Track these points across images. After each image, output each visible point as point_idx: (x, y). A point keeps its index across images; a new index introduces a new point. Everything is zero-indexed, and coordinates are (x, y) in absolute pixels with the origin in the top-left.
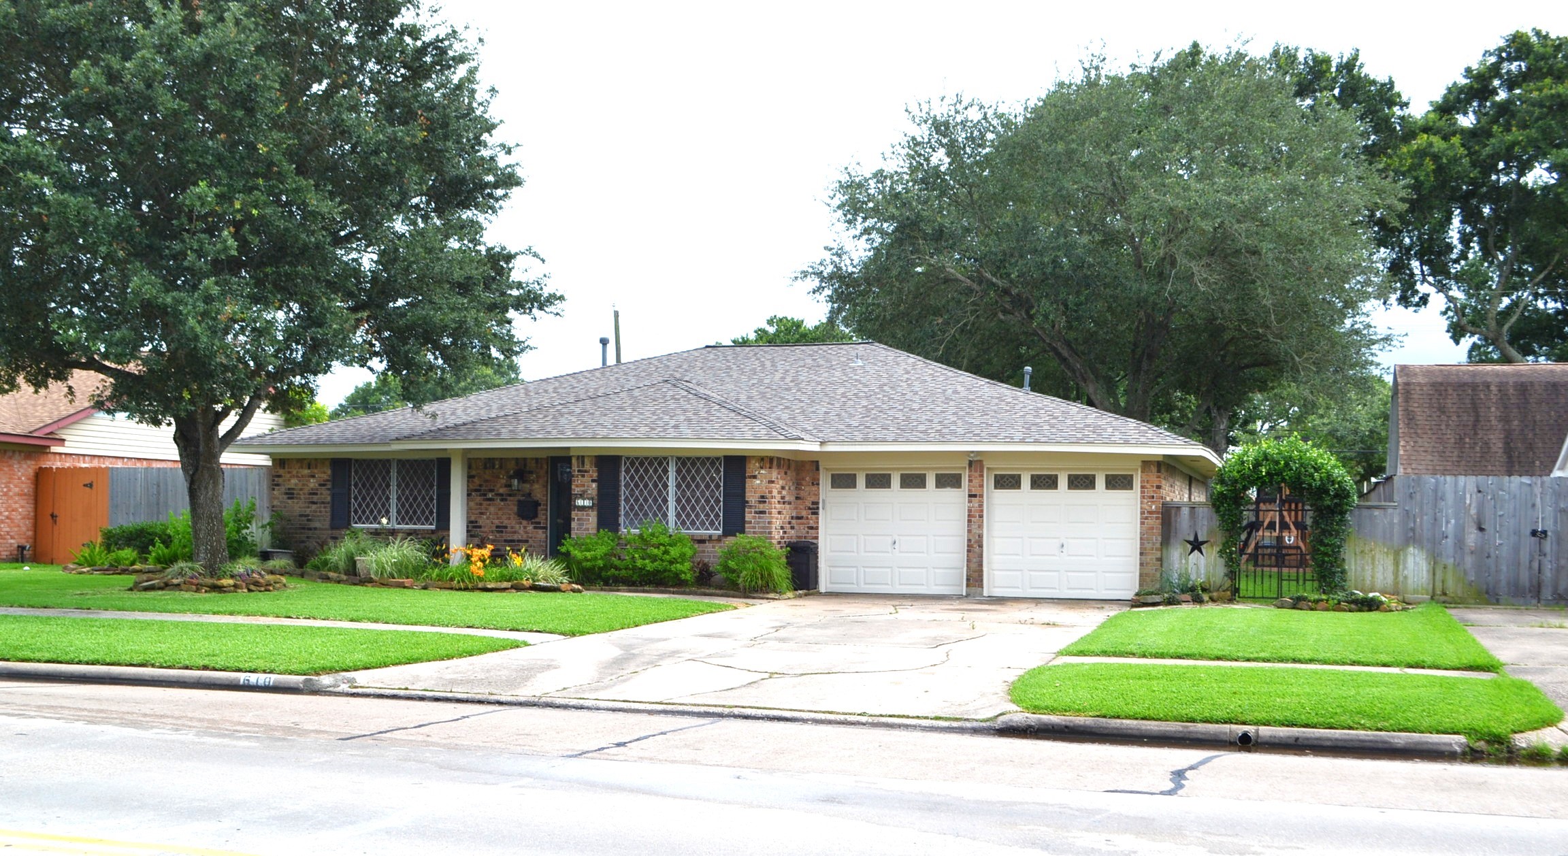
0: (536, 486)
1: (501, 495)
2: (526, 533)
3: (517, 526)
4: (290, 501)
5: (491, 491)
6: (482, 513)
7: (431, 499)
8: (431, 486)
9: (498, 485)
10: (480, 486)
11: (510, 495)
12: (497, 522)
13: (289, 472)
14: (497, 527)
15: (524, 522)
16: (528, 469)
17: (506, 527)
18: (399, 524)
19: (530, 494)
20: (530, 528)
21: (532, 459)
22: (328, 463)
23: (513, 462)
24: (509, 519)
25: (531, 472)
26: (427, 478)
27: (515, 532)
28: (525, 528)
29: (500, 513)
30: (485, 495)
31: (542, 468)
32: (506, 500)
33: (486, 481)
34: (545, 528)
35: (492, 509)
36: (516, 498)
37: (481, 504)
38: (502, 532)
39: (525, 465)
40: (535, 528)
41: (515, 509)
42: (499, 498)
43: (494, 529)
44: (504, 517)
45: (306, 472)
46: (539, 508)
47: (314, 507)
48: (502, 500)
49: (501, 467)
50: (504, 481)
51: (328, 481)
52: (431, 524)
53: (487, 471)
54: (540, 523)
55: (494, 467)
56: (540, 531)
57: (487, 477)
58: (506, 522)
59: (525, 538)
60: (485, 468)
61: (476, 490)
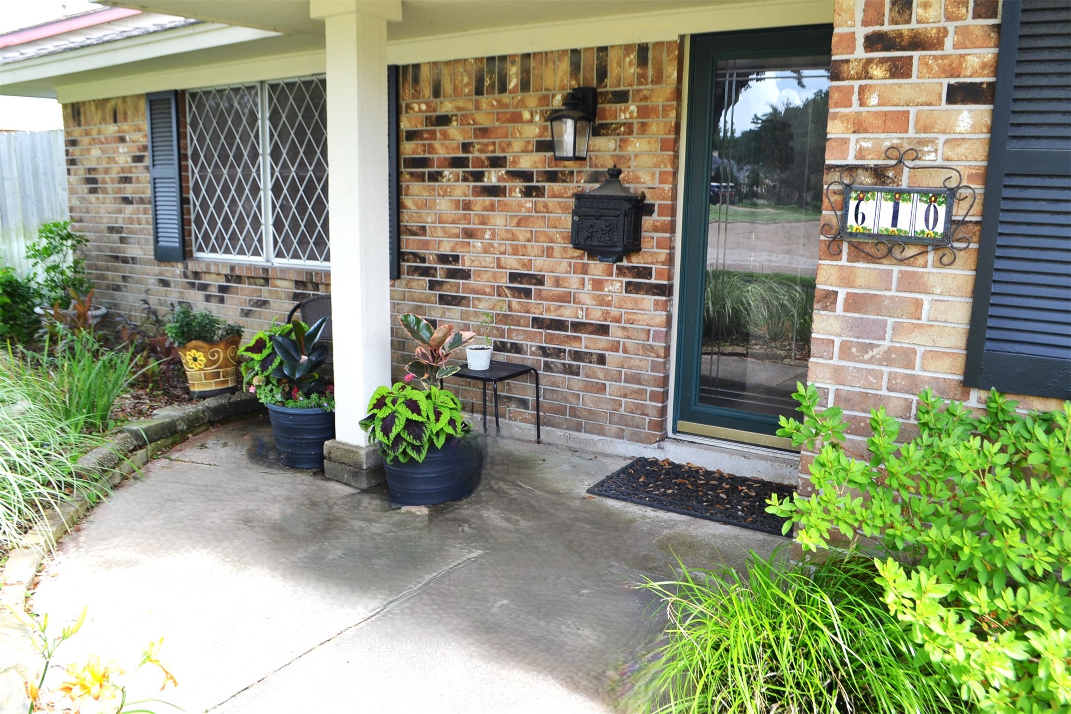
0: (637, 145)
1: (526, 176)
2: (602, 302)
3: (574, 280)
4: (92, 197)
5: (497, 162)
6: (469, 234)
9: (517, 146)
10: (466, 147)
11: (552, 177)
12: (513, 263)
13: (87, 133)
14: (513, 277)
15: (597, 268)
16: (610, 85)
17: (540, 281)
18: (279, 255)
19: (615, 173)
20: (615, 286)
21: (628, 48)
22: (143, 106)
23: (565, 66)
24: (549, 253)
25: (621, 97)
27: (566, 298)
28: (598, 285)
29: (522, 233)
30: (479, 176)
31: (658, 79)
32: (539, 192)
33: (483, 132)
34: (665, 290)
35: (499, 220)
36: (572, 187)
37: (467, 206)
38: (527, 293)
39: (602, 74)
40: (630, 287)
41: (567, 221)
42: (520, 185)
43: (505, 282)
44: (534, 248)
45: (111, 129)
46: (647, 221)
47: (129, 209)
48: (528, 192)
49: (525, 86)
50: (532, 132)
51: (145, 148)
53: (485, 101)
54: (646, 272)
55: (503, 89)
56: (648, 301)
57: (483, 120)
58: (539, 265)
59: (596, 317)
60: (479, 91)
61: (456, 163)
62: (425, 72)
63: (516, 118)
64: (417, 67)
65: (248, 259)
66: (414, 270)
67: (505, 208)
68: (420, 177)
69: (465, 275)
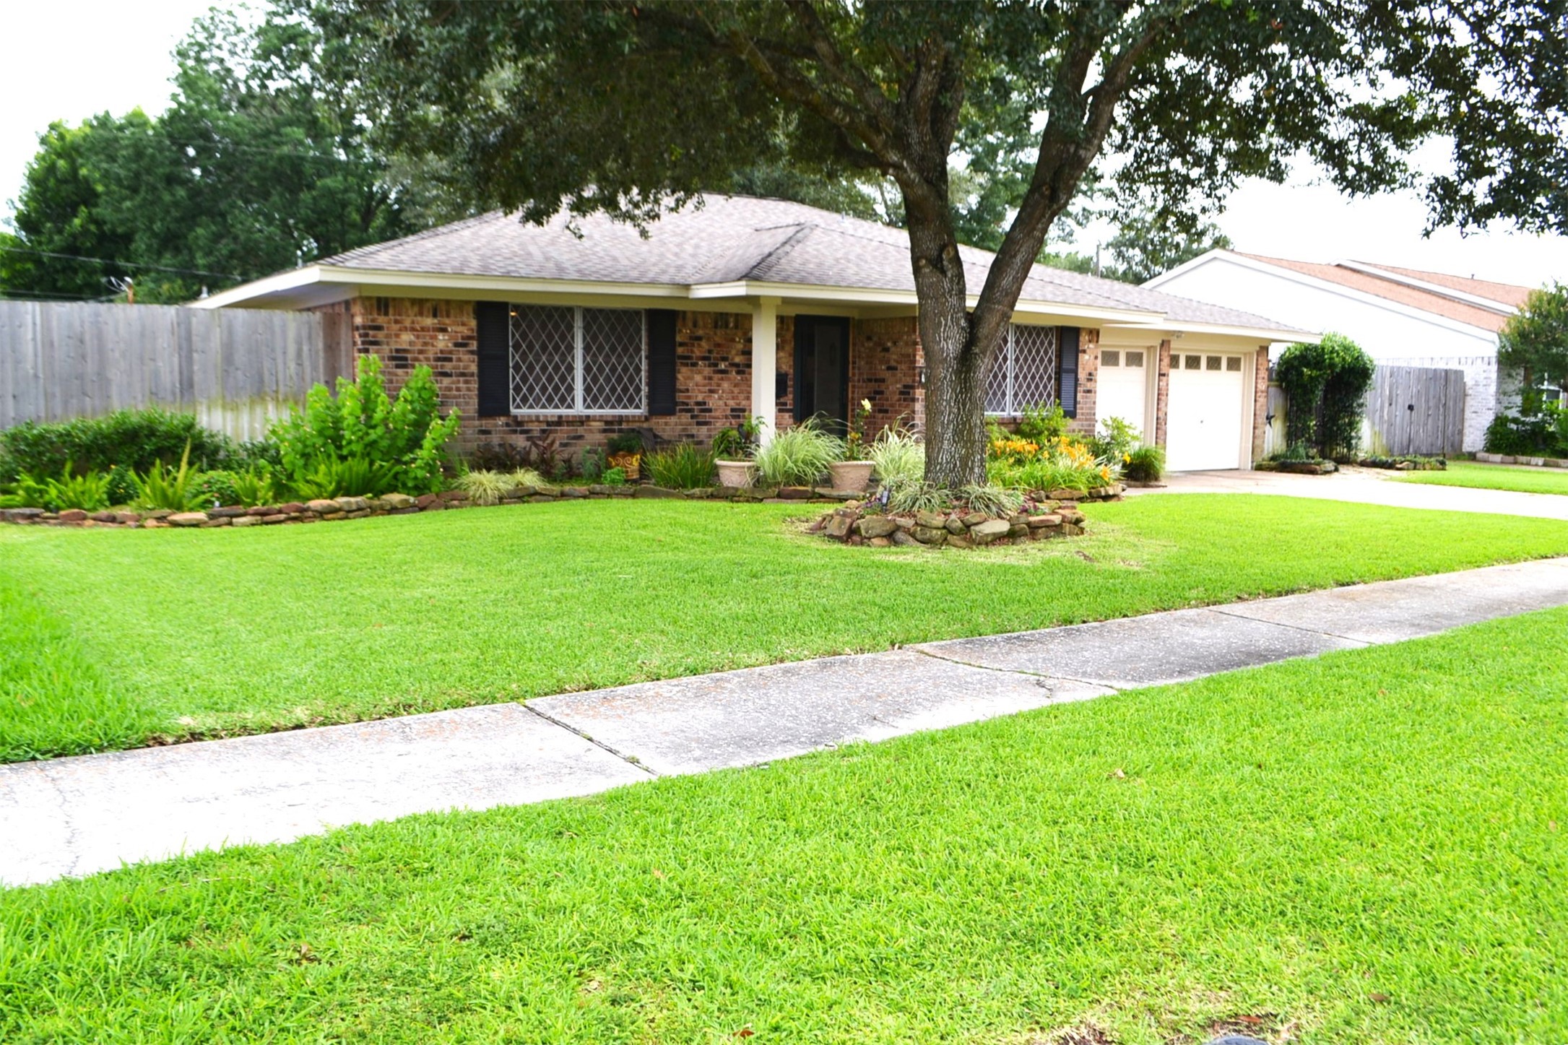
1: (737, 365)
4: (400, 371)
5: (724, 359)
6: (711, 391)
7: (638, 370)
8: (638, 350)
9: (733, 352)
10: (710, 351)
12: (732, 403)
13: (396, 322)
14: (733, 410)
18: (589, 407)
22: (470, 309)
26: (631, 340)
29: (736, 390)
30: (716, 365)
31: (788, 329)
33: (718, 345)
35: (726, 385)
37: (710, 378)
38: (739, 417)
42: (734, 370)
43: (729, 413)
45: (429, 321)
46: (788, 384)
47: (446, 381)
49: (736, 327)
50: (740, 346)
51: (470, 338)
52: (637, 407)
53: (718, 332)
54: (785, 404)
55: (727, 326)
56: (787, 415)
57: (718, 339)
60: (716, 326)
61: (704, 358)
62: (689, 315)
63: (733, 340)
64: (684, 313)
65: (563, 411)
66: (682, 411)
67: (729, 379)
68: (686, 365)
69: (710, 410)
